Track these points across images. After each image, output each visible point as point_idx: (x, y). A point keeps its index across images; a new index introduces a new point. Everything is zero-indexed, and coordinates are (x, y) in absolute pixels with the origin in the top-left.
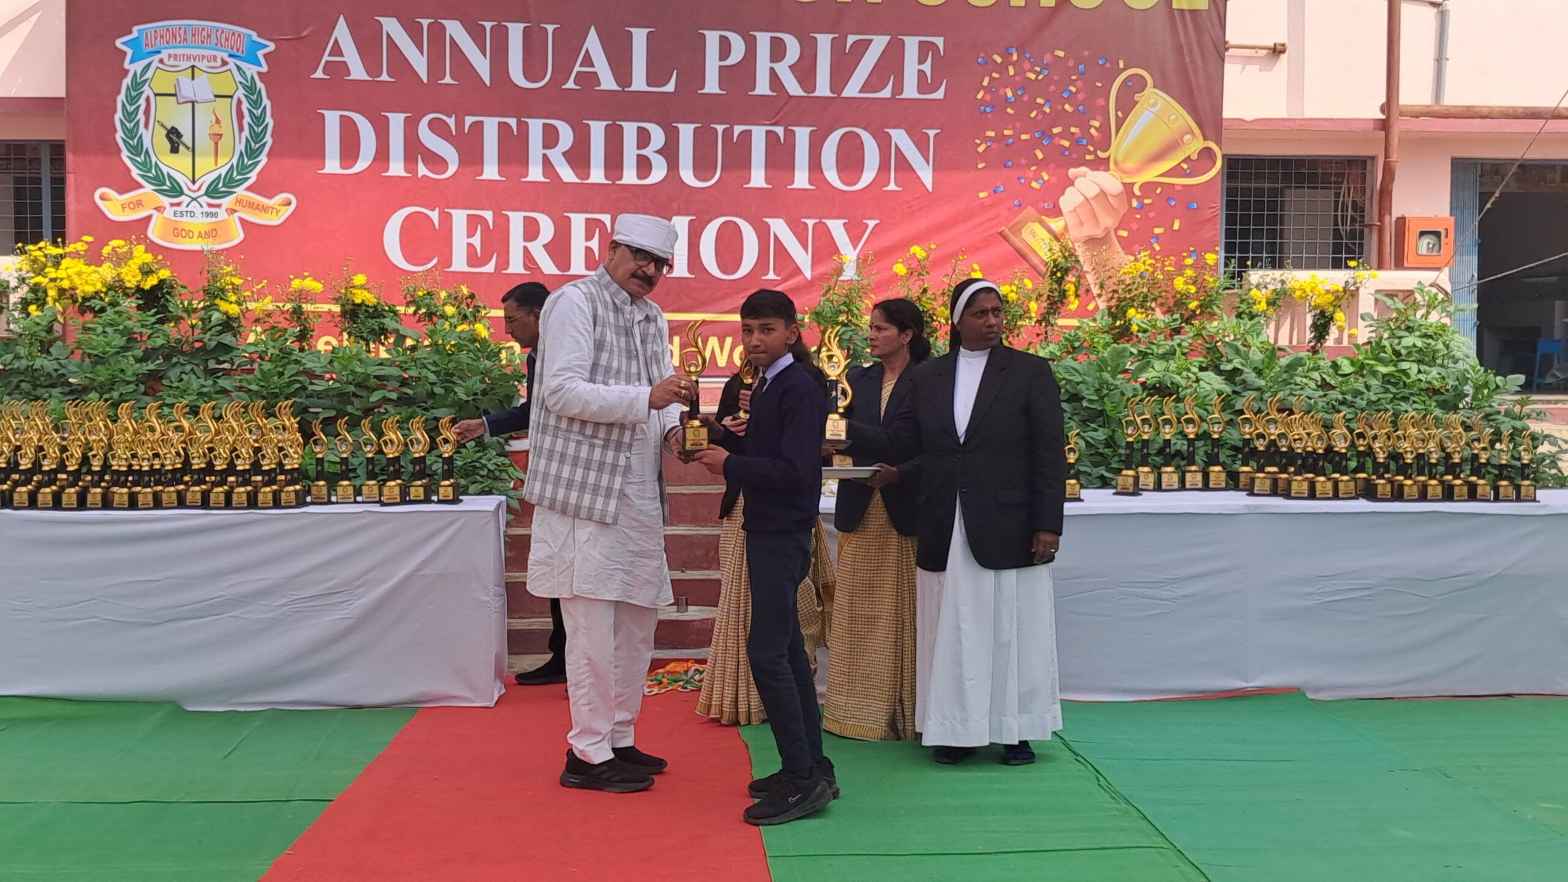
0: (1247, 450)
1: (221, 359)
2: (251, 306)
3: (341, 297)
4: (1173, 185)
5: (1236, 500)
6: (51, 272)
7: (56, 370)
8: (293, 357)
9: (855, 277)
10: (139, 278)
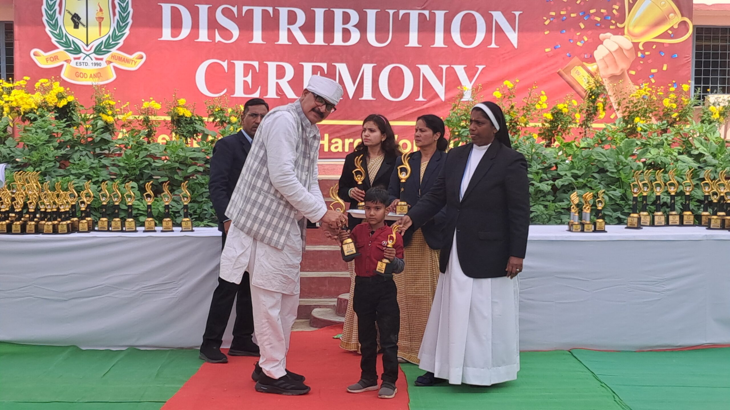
0: (706, 202)
1: (103, 148)
2: (120, 117)
3: (171, 112)
4: (663, 43)
5: (700, 232)
6: (6, 97)
7: (9, 154)
8: (144, 147)
9: (471, 99)
10: (56, 101)
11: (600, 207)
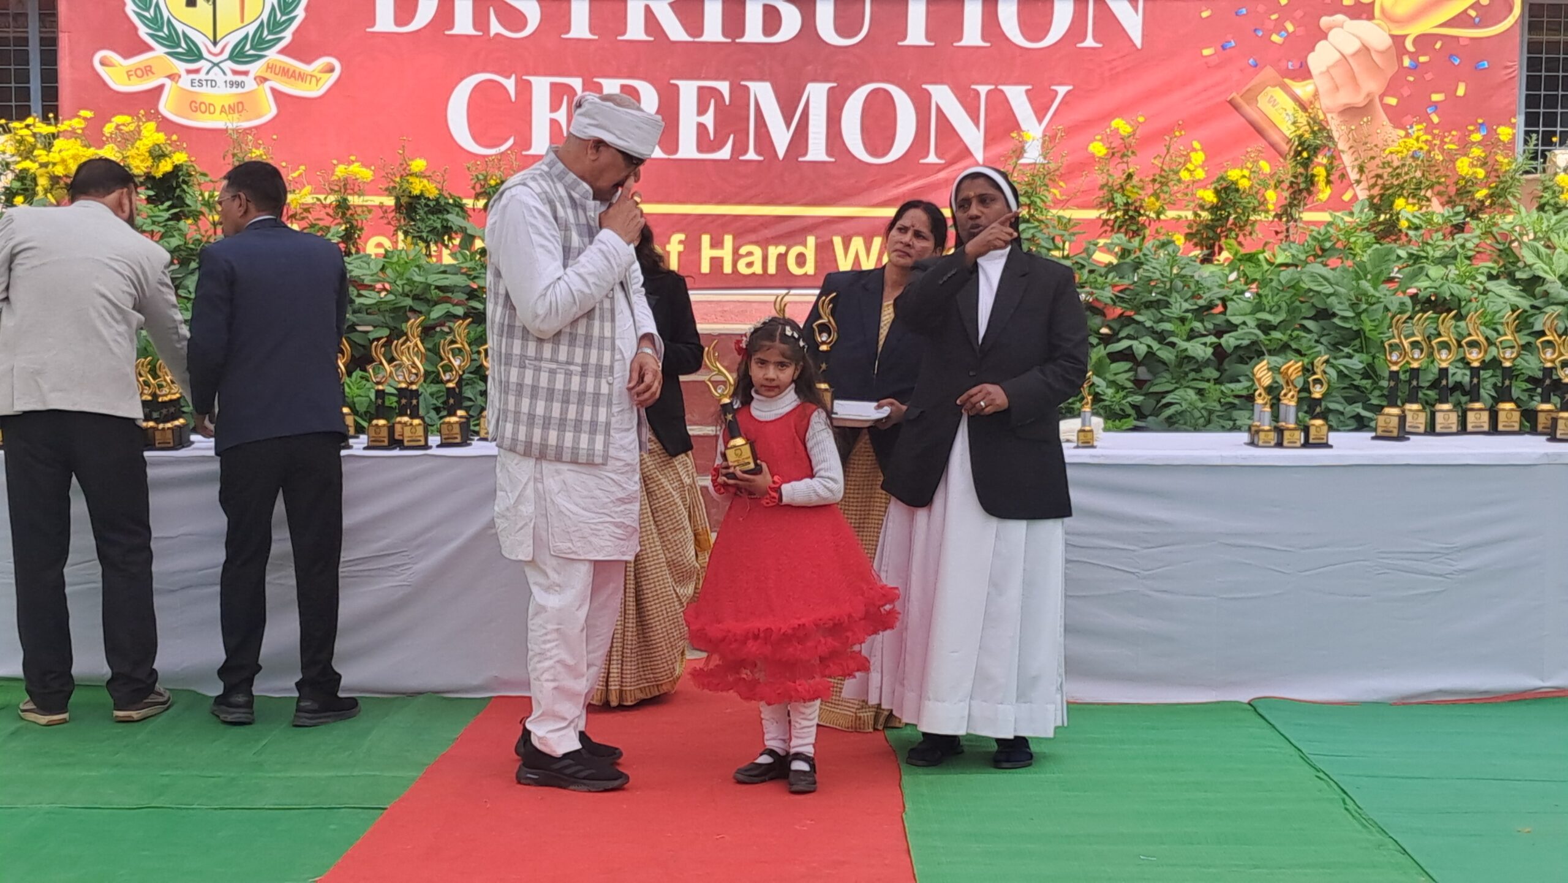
0: (1548, 382)
3: (394, 188)
4: (1457, 38)
5: (1533, 447)
6: (42, 156)
9: (1041, 160)
10: (149, 163)
11: (1317, 392)
